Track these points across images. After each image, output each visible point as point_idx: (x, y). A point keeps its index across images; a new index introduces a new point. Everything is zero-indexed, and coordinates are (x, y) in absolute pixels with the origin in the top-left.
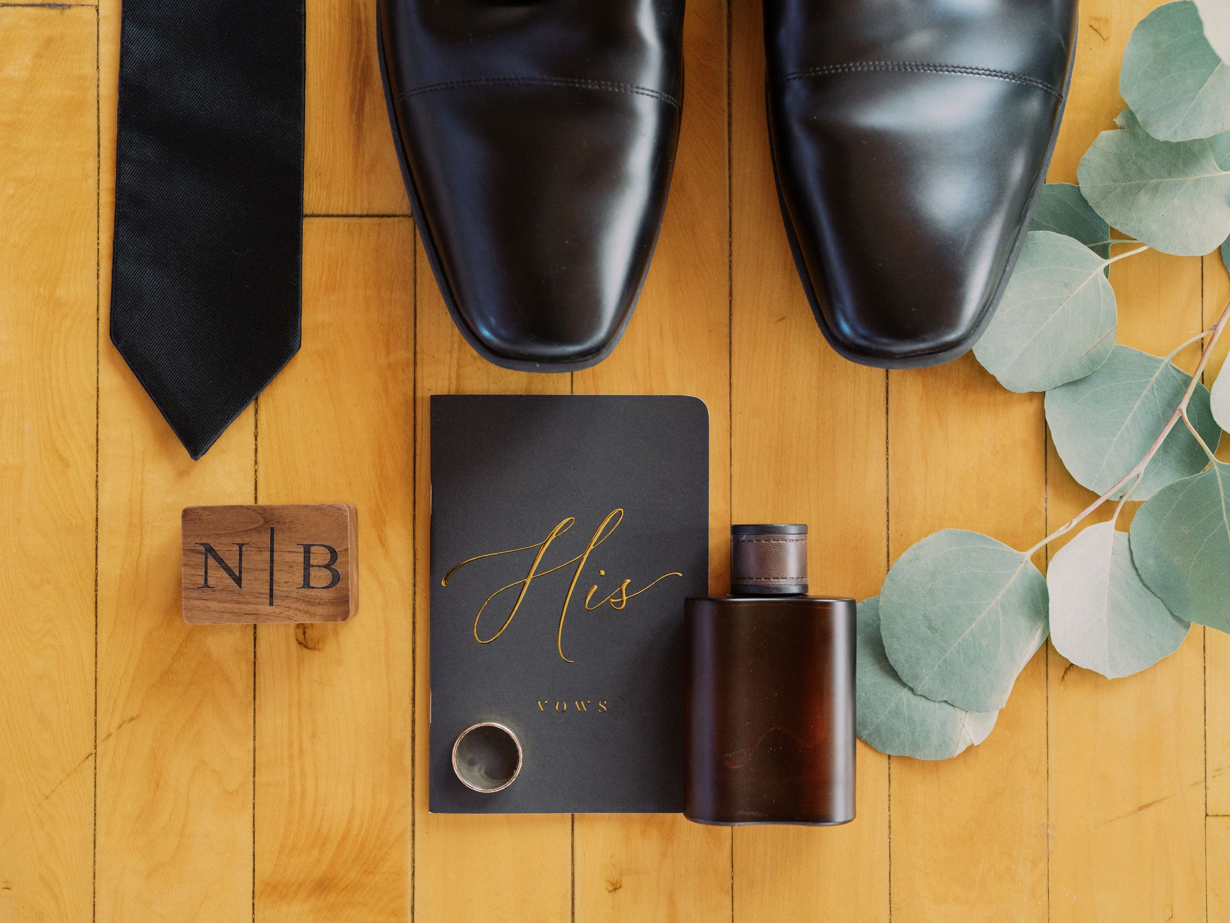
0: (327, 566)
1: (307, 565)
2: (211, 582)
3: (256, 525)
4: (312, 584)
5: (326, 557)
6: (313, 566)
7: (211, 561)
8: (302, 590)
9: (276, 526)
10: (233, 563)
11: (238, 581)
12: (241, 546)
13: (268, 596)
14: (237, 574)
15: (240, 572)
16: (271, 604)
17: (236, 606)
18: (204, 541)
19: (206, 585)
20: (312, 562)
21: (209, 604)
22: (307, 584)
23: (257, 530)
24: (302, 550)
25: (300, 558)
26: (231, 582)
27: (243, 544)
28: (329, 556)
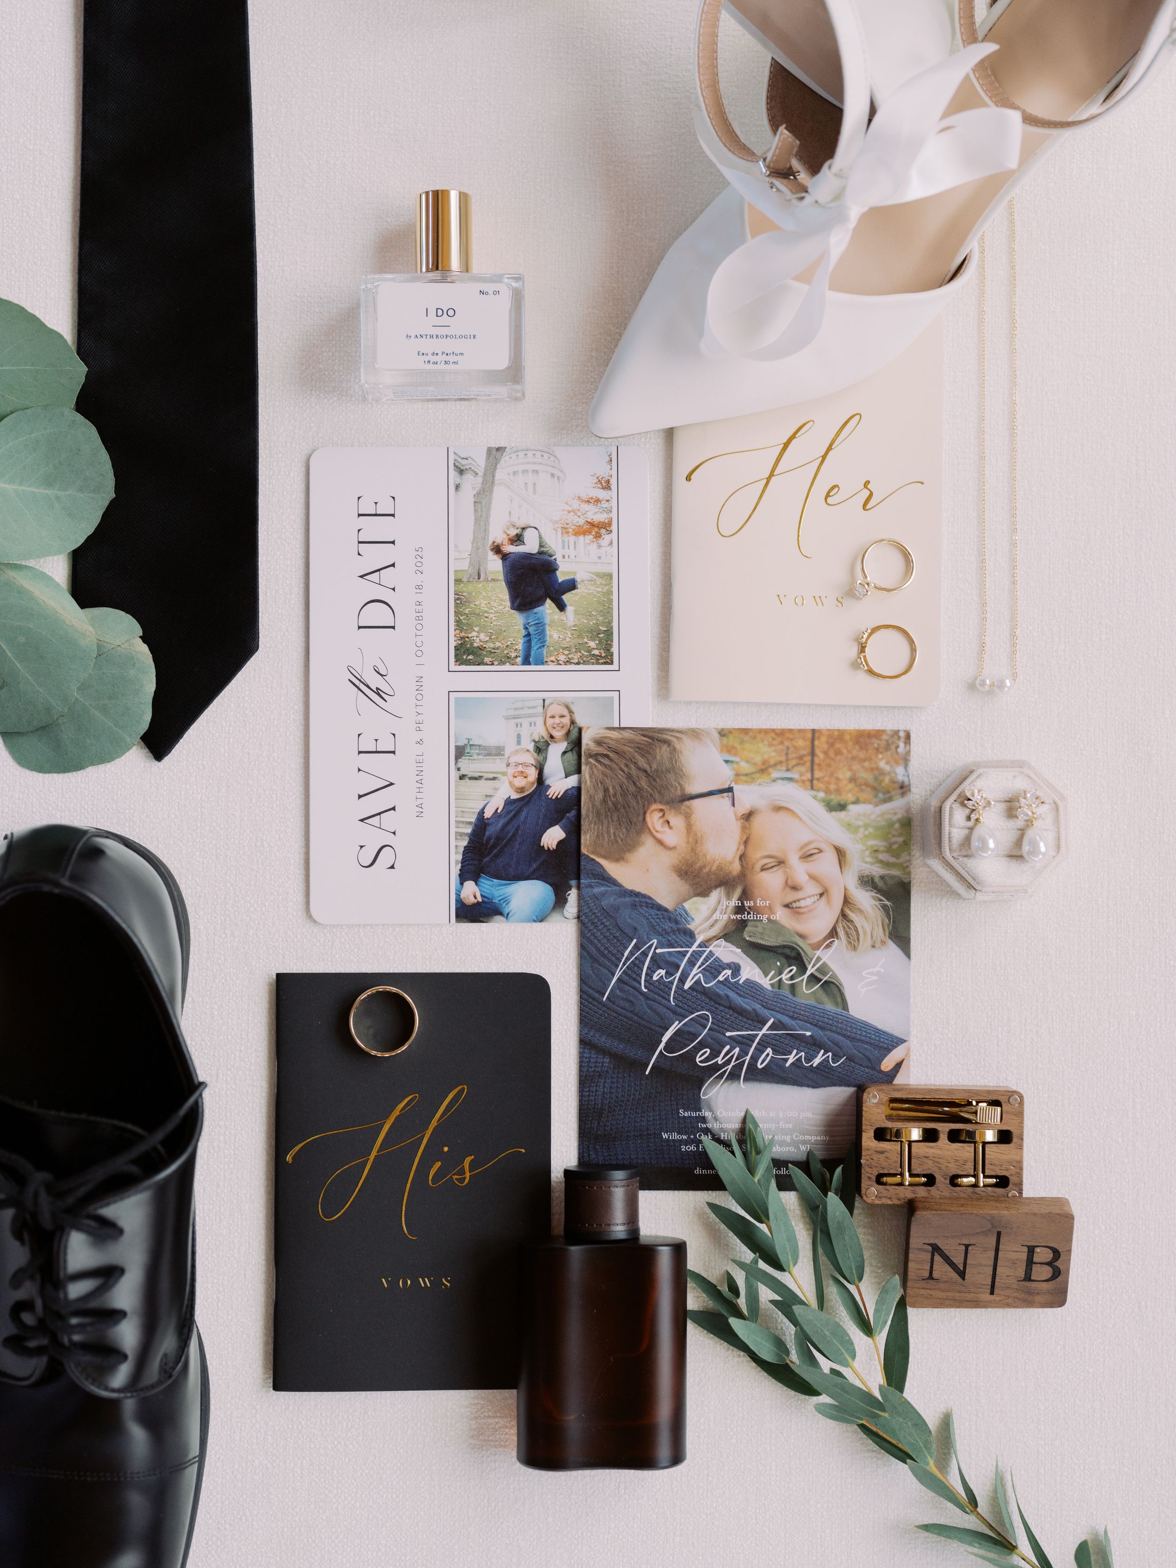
0: (1049, 1264)
1: (1030, 1262)
2: (935, 1275)
3: (984, 1230)
4: (1032, 1278)
5: (1049, 1256)
6: (1035, 1263)
7: (937, 1258)
8: (1023, 1283)
9: (1003, 1231)
10: (958, 1260)
11: (962, 1274)
12: (967, 1246)
13: (990, 1287)
14: (962, 1268)
15: (965, 1267)
16: (992, 1293)
17: (958, 1294)
18: (932, 1241)
19: (931, 1277)
20: (1035, 1260)
21: (933, 1292)
22: (1028, 1278)
23: (985, 1233)
24: (1026, 1249)
25: (1024, 1256)
26: (955, 1276)
27: (970, 1245)
28: (1051, 1256)
